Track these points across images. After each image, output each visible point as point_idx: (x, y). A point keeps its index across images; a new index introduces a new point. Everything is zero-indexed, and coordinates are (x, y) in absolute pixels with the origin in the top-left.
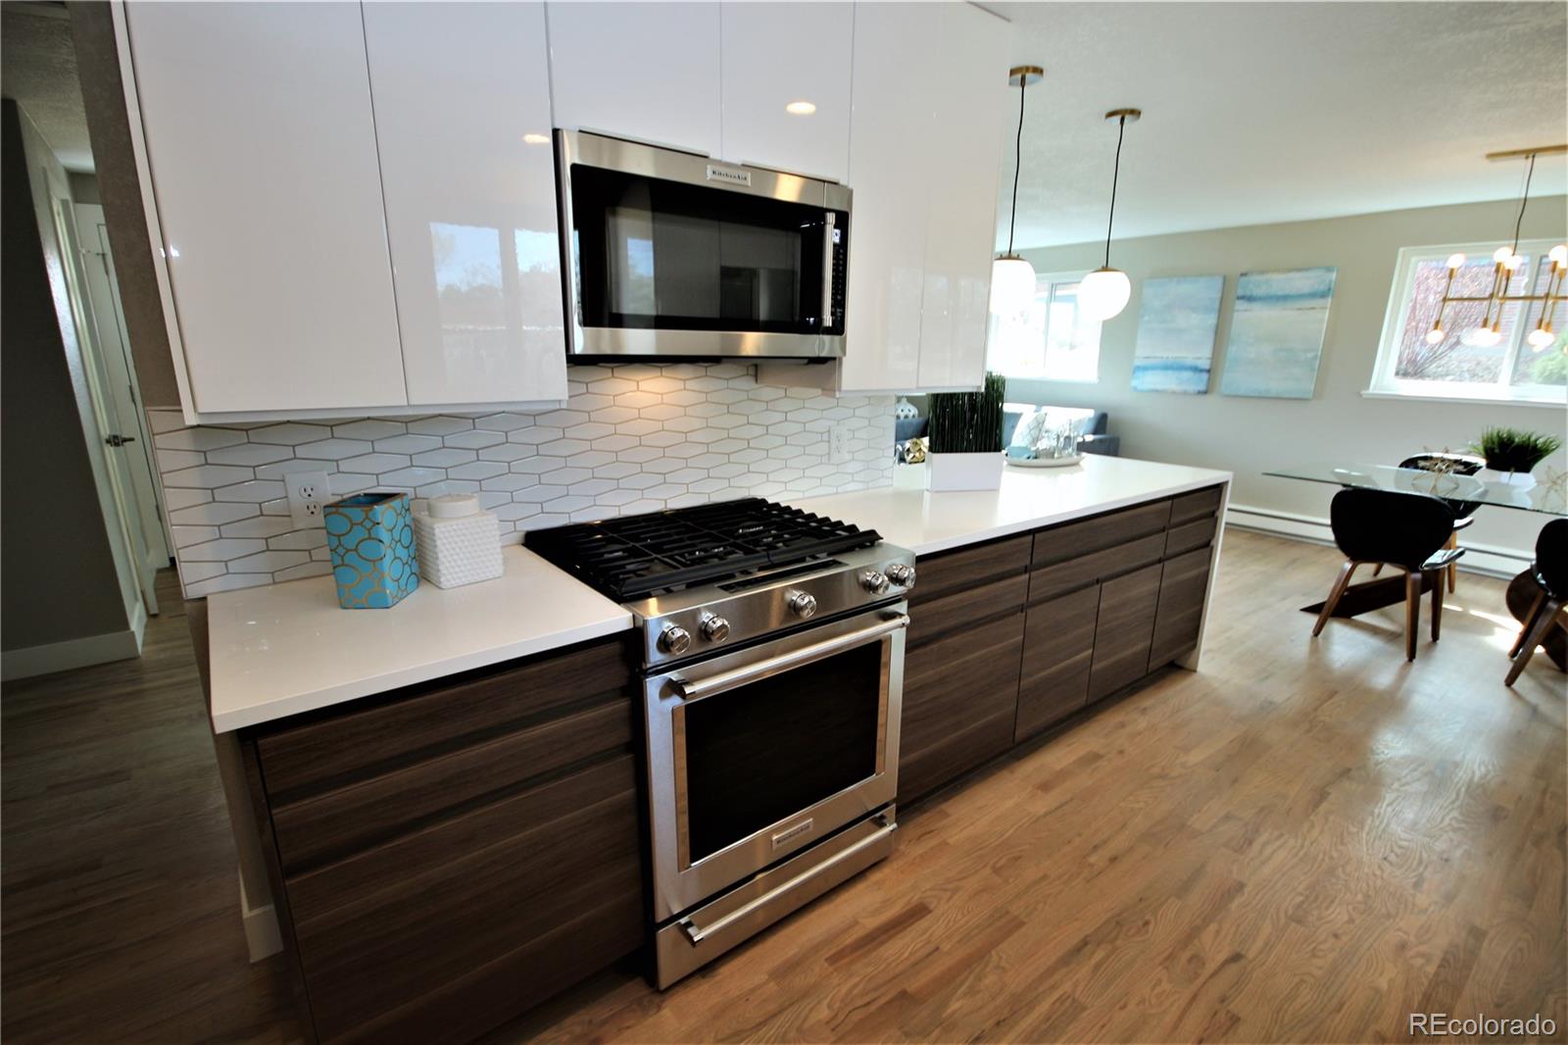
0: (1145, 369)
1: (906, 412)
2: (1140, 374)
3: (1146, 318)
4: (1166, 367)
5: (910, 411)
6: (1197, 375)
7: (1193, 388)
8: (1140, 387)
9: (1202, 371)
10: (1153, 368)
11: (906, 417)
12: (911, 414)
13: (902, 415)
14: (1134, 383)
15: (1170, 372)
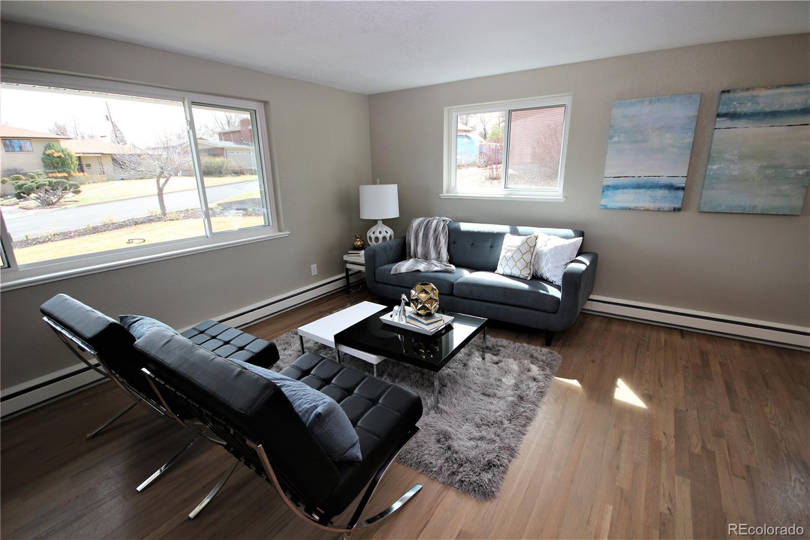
0: (616, 187)
1: (384, 234)
2: (609, 193)
3: (616, 139)
4: (638, 186)
5: (386, 232)
6: (673, 193)
7: (666, 205)
8: (610, 205)
9: (678, 188)
10: (624, 187)
11: (384, 238)
12: (388, 236)
13: (380, 237)
14: (604, 202)
15: (642, 191)
